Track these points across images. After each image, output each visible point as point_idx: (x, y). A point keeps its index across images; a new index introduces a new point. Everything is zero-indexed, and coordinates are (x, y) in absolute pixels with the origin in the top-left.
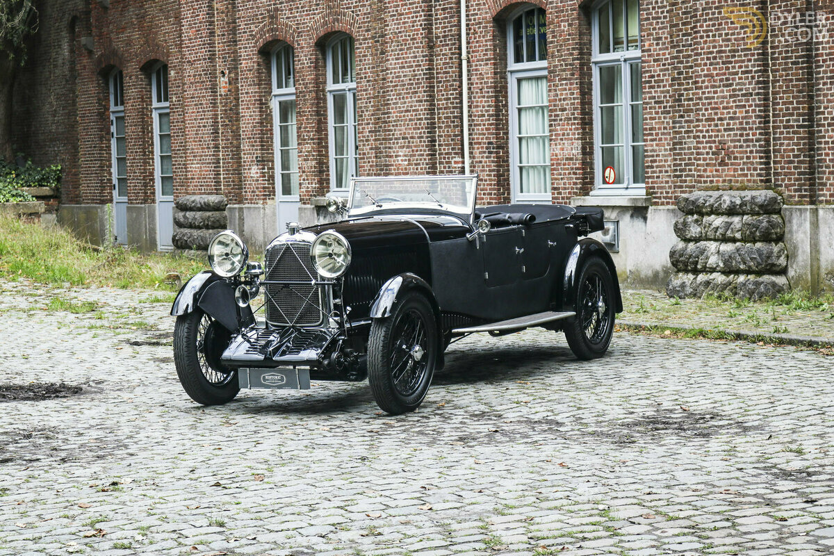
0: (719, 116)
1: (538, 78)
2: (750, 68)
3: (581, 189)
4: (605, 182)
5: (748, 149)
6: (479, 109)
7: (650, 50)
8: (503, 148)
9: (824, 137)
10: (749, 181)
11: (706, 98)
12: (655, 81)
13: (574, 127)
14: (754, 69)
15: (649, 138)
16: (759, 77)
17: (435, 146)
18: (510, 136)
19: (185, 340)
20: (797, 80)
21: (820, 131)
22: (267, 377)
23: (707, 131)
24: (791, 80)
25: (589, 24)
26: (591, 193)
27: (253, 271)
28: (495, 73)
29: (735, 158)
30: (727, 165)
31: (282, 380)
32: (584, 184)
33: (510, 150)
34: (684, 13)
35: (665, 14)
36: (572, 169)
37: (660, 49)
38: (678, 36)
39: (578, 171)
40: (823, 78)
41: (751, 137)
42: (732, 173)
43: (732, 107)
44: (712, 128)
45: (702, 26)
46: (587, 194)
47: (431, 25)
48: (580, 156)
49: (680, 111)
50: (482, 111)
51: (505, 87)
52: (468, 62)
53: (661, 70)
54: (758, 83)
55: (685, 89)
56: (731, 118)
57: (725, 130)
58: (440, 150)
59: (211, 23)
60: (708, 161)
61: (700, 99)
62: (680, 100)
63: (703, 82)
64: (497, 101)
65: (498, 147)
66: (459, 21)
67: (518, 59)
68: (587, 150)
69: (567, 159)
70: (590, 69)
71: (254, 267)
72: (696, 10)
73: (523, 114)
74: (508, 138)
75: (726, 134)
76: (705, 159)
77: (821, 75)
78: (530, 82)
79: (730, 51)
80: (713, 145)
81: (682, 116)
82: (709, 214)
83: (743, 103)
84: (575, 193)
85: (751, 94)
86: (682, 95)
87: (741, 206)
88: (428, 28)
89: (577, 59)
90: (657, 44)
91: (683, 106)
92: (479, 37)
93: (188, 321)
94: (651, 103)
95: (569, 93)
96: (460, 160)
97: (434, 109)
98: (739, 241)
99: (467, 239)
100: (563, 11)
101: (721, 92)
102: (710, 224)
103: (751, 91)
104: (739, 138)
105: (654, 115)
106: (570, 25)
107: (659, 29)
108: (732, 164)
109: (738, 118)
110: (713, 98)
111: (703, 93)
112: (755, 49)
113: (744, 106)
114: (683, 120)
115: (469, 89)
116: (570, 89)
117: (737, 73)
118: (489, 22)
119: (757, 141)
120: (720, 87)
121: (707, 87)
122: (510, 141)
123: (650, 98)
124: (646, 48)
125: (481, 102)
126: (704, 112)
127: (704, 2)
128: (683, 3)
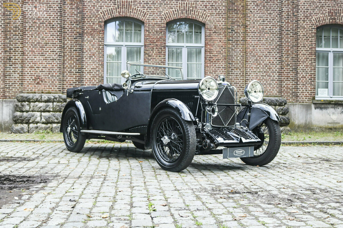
0: (37, 66)
2: (55, 50)
5: (53, 79)
9: (85, 77)
10: (52, 90)
11: (30, 59)
14: (57, 51)
16: (59, 54)
20: (76, 56)
21: (84, 75)
22: (236, 152)
23: (30, 71)
24: (73, 56)
29: (45, 82)
30: (41, 84)
31: (243, 153)
40: (86, 57)
41: (54, 75)
42: (43, 87)
43: (44, 63)
44: (33, 70)
45: (28, 33)
49: (10, 63)
54: (59, 56)
55: (14, 55)
56: (43, 67)
57: (40, 71)
60: (30, 83)
62: (11, 59)
63: (28, 53)
72: (26, 27)
75: (40, 73)
76: (28, 82)
77: (85, 56)
79: (44, 43)
80: (33, 77)
81: (11, 65)
82: (35, 102)
83: (51, 62)
85: (55, 60)
86: (12, 57)
87: (54, 99)
98: (51, 111)
101: (38, 57)
102: (36, 106)
103: (55, 58)
104: (47, 75)
108: (43, 84)
109: (48, 68)
111: (28, 57)
112: (58, 44)
113: (52, 64)
114: (12, 67)
117: (48, 51)
119: (57, 76)
120: (38, 55)
121: (31, 55)
126: (28, 64)
127: (30, 24)
128: (14, 23)
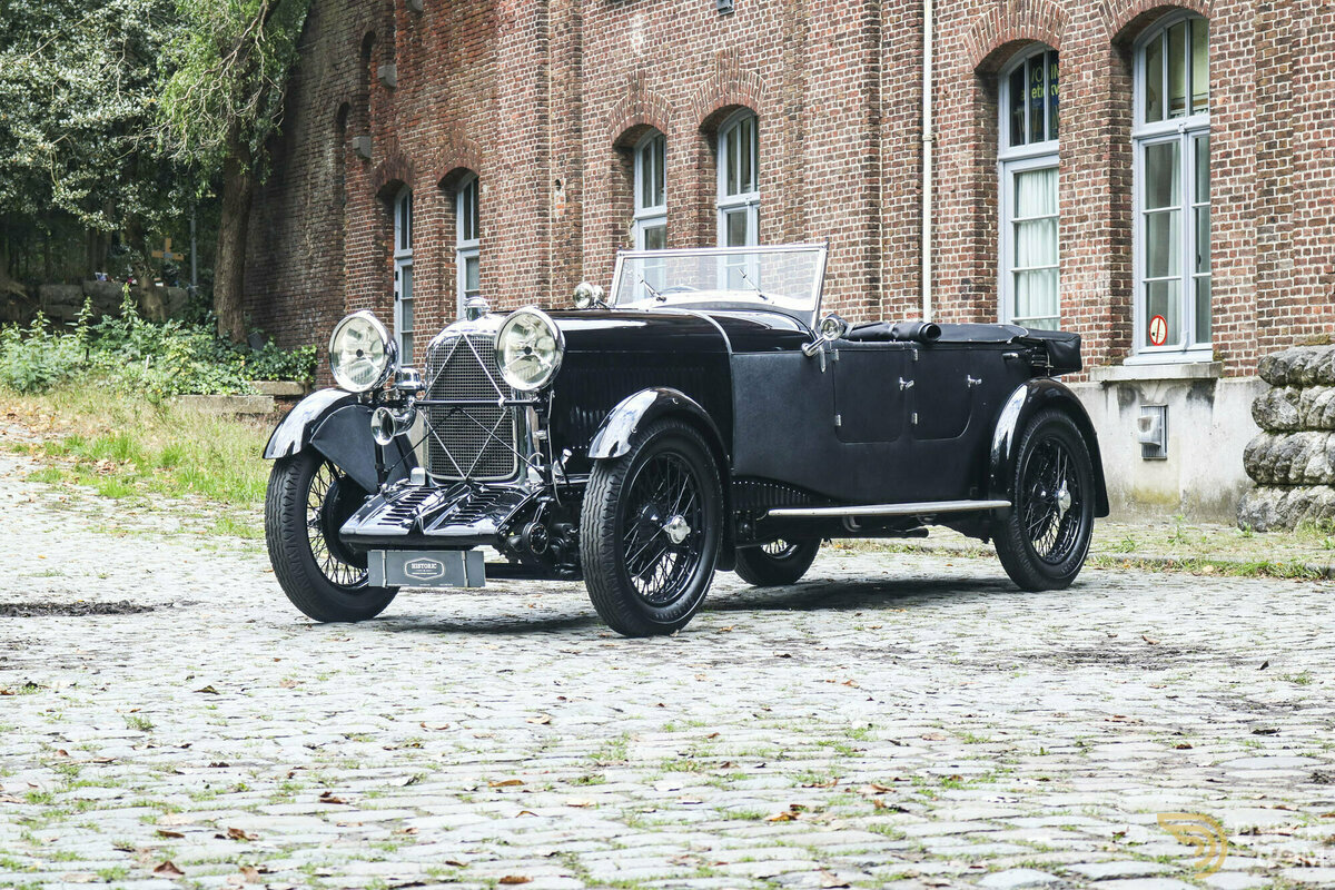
1: (1047, 171)
3: (1108, 353)
4: (1150, 342)
6: (949, 224)
7: (1224, 110)
8: (987, 290)
11: (1312, 185)
12: (1232, 163)
13: (1099, 247)
15: (1220, 260)
17: (877, 288)
18: (1000, 269)
19: (283, 501)
22: (413, 566)
23: (1313, 242)
25: (1130, 73)
26: (1126, 361)
27: (405, 383)
28: (977, 163)
31: (438, 570)
32: (1114, 344)
33: (1000, 294)
34: (1280, 42)
35: (1250, 46)
36: (1095, 319)
37: (1241, 108)
38: (1270, 81)
39: (1104, 323)
44: (1321, 236)
45: (1306, 61)
46: (1119, 362)
47: (877, 84)
48: (1108, 298)
49: (1270, 210)
50: (953, 228)
51: (994, 188)
52: (934, 145)
53: (1242, 144)
55: (1280, 173)
58: (885, 295)
59: (542, 102)
60: (1313, 295)
61: (1302, 186)
62: (1270, 192)
63: (1308, 157)
64: (979, 209)
65: (979, 288)
66: (921, 77)
67: (1017, 139)
68: (1121, 288)
69: (1088, 303)
70: (1128, 149)
71: (407, 377)
72: (1298, 34)
73: (1022, 231)
74: (995, 274)
76: (1307, 291)
78: (1035, 177)
80: (1322, 266)
81: (1273, 220)
82: (1310, 385)
84: (1099, 361)
86: (1273, 183)
88: (872, 90)
89: (1107, 131)
90: (1237, 99)
91: (1274, 201)
92: (953, 102)
93: (292, 470)
94: (1223, 201)
95: (1094, 189)
96: (917, 310)
97: (877, 227)
99: (804, 353)
100: (1085, 51)
102: (1312, 402)
105: (1229, 222)
106: (1096, 74)
107: (1240, 72)
110: (1324, 183)
111: (1308, 176)
114: (1275, 225)
115: (935, 191)
116: (1094, 184)
118: (968, 77)
121: (1313, 166)
122: (1000, 279)
123: (1223, 192)
124: (1219, 106)
125: (953, 211)
126: (1307, 209)
127: (1310, 19)
128: (1278, 23)
